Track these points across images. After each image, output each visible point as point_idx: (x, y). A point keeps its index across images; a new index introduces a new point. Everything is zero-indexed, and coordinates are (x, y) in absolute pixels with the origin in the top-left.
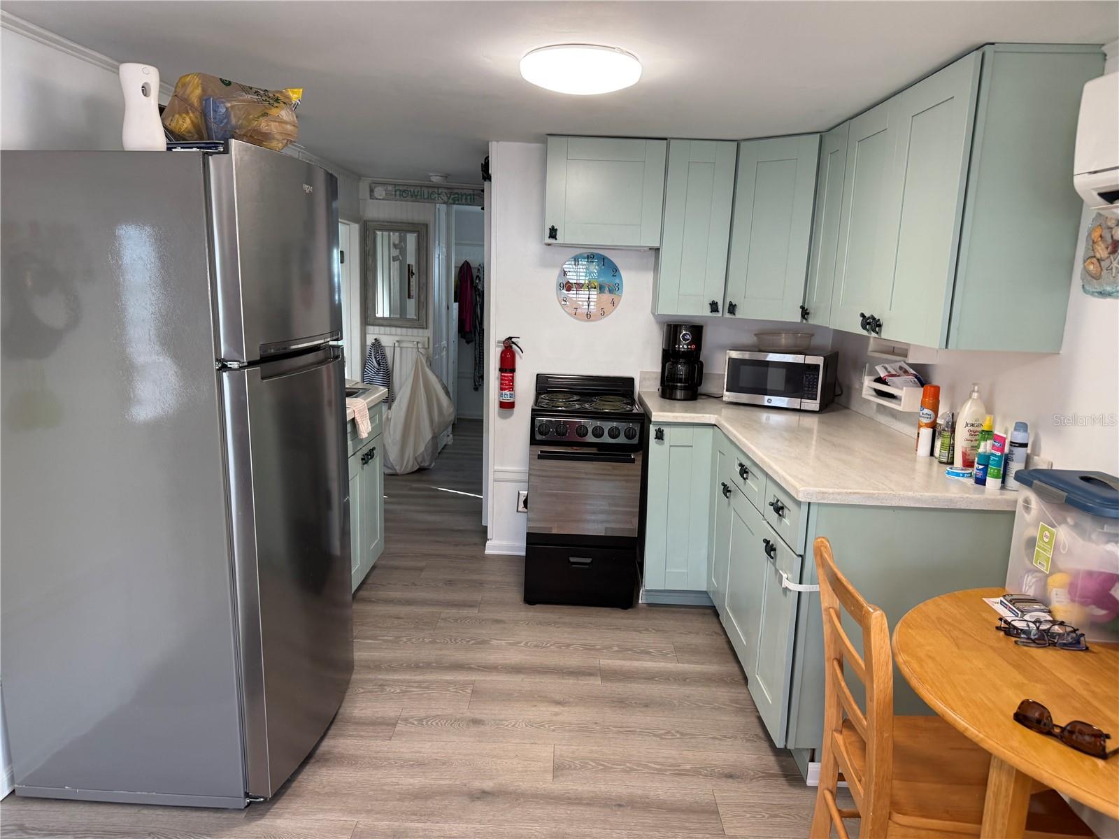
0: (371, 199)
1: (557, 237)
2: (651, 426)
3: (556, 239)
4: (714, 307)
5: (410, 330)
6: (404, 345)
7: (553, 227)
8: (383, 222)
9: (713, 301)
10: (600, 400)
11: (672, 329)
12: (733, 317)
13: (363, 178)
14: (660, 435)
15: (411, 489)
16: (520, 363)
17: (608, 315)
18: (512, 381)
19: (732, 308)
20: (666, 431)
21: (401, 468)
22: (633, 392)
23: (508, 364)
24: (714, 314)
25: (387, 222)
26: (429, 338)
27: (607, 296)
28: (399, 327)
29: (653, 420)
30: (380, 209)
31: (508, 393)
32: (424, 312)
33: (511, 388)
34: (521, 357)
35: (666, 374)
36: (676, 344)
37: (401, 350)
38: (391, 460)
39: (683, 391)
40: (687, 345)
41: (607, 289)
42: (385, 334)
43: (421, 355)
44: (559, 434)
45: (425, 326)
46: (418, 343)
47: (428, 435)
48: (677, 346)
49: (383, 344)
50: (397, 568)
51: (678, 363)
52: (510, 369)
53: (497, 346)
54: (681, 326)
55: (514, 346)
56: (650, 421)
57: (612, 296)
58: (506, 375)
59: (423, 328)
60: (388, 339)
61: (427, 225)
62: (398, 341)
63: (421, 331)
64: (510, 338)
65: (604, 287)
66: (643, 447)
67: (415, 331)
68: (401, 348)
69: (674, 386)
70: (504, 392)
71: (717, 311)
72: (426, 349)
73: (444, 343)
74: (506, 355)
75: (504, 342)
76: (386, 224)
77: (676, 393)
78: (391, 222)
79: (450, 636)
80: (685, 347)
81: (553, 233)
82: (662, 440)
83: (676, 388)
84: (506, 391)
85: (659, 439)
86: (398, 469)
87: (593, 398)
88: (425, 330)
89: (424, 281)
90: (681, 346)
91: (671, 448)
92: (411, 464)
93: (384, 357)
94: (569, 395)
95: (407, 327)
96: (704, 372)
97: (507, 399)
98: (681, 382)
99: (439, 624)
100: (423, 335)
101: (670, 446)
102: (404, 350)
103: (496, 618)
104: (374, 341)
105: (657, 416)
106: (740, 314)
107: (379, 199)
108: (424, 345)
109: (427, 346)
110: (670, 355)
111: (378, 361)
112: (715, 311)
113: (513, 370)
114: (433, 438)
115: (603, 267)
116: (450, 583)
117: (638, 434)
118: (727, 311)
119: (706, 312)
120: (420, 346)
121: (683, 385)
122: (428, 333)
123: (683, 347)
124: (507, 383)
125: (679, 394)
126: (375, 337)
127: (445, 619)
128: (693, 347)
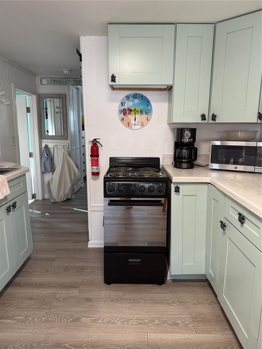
0: (41, 85)
1: (116, 81)
2: (172, 185)
3: (115, 82)
4: (203, 117)
5: (60, 141)
6: (58, 147)
7: (113, 75)
8: (47, 94)
9: (203, 114)
10: (142, 170)
11: (179, 132)
12: (215, 122)
13: (37, 76)
14: (177, 190)
15: (61, 210)
16: (101, 152)
17: (145, 126)
18: (97, 161)
19: (214, 117)
20: (181, 187)
21: (58, 199)
22: (159, 165)
23: (95, 153)
24: (204, 122)
25: (48, 94)
26: (69, 144)
27: (144, 116)
28: (56, 139)
29: (173, 181)
30: (45, 89)
31: (96, 167)
32: (66, 132)
33: (97, 165)
34: (102, 149)
35: (177, 155)
36: (182, 139)
37: (57, 150)
38: (54, 196)
39: (186, 164)
40: (189, 139)
41: (144, 113)
42: (50, 143)
43: (65, 151)
44: (119, 191)
45: (67, 138)
46: (64, 146)
47: (69, 185)
48: (183, 140)
49: (49, 147)
50: (41, 259)
51: (182, 149)
52: (96, 155)
53: (90, 144)
54: (185, 129)
55: (98, 143)
56: (171, 182)
57: (147, 116)
58: (94, 158)
59: (66, 139)
60: (51, 144)
61: (66, 95)
62: (55, 145)
63: (65, 141)
64: (95, 139)
65: (143, 111)
66: (168, 196)
67: (63, 141)
68: (57, 148)
69: (181, 161)
70: (93, 167)
71: (205, 119)
72: (67, 148)
73: (78, 146)
74: (93, 148)
75: (92, 142)
76: (48, 95)
77: (182, 165)
78: (50, 94)
79: (58, 314)
80: (188, 140)
81: (113, 79)
82: (179, 192)
83: (182, 162)
84: (94, 167)
85: (177, 192)
86: (57, 200)
87: (139, 169)
88: (67, 140)
89: (66, 119)
90: (185, 140)
91: (184, 196)
92: (63, 197)
93: (50, 153)
94: (126, 168)
95: (59, 139)
96: (198, 153)
97: (95, 171)
98: (185, 159)
99: (54, 304)
100: (66, 142)
101: (183, 195)
102: (59, 149)
103: (87, 296)
104: (45, 146)
105: (175, 179)
106: (218, 120)
107: (45, 85)
108: (67, 146)
109: (68, 147)
110: (178, 145)
111: (47, 154)
112: (204, 120)
113: (98, 156)
114: (72, 186)
115: (142, 101)
116: (66, 269)
117: (165, 189)
118: (211, 119)
119: (199, 120)
120: (65, 147)
121: (186, 160)
122: (68, 141)
123: (186, 140)
124: (95, 163)
125: (185, 165)
126: (46, 144)
127: (58, 299)
128: (192, 140)
